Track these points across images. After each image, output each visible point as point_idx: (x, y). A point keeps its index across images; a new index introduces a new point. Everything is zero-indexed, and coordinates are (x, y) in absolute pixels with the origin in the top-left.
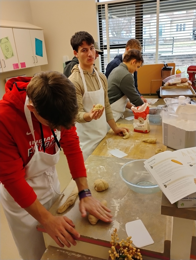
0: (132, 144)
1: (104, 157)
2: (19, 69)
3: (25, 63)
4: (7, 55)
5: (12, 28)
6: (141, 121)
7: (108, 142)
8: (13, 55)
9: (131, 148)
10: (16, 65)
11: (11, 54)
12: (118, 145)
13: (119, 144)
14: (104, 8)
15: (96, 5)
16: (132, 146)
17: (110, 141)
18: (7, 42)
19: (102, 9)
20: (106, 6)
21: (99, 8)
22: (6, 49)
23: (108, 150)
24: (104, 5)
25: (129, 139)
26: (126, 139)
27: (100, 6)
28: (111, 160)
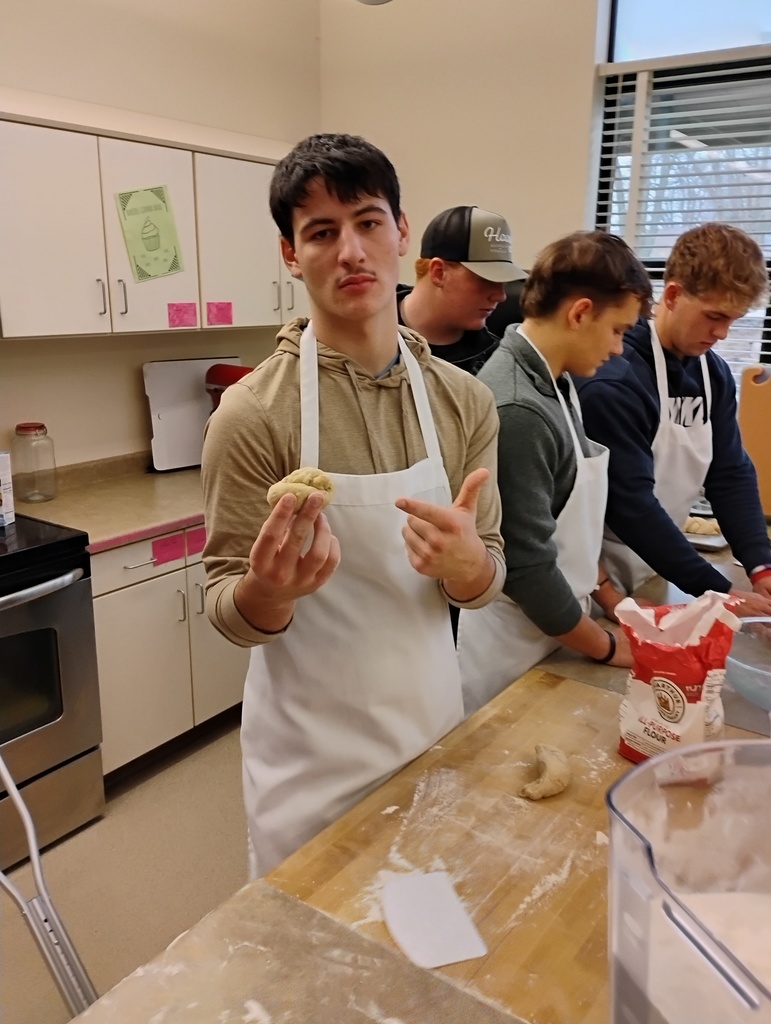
0: (560, 862)
1: (325, 924)
2: (199, 327)
3: (229, 304)
4: (148, 265)
5: (193, 152)
6: (664, 704)
7: (423, 798)
8: (175, 266)
9: (538, 891)
10: (178, 311)
11: (165, 260)
12: (469, 836)
13: (477, 833)
14: (632, 89)
15: (598, 78)
16: (553, 879)
17: (434, 794)
18: (158, 208)
19: (619, 96)
20: (642, 82)
21: (610, 91)
22: (145, 236)
23: (387, 865)
24: (632, 77)
25: (559, 803)
26: (545, 798)
27: (613, 79)
28: (349, 971)
